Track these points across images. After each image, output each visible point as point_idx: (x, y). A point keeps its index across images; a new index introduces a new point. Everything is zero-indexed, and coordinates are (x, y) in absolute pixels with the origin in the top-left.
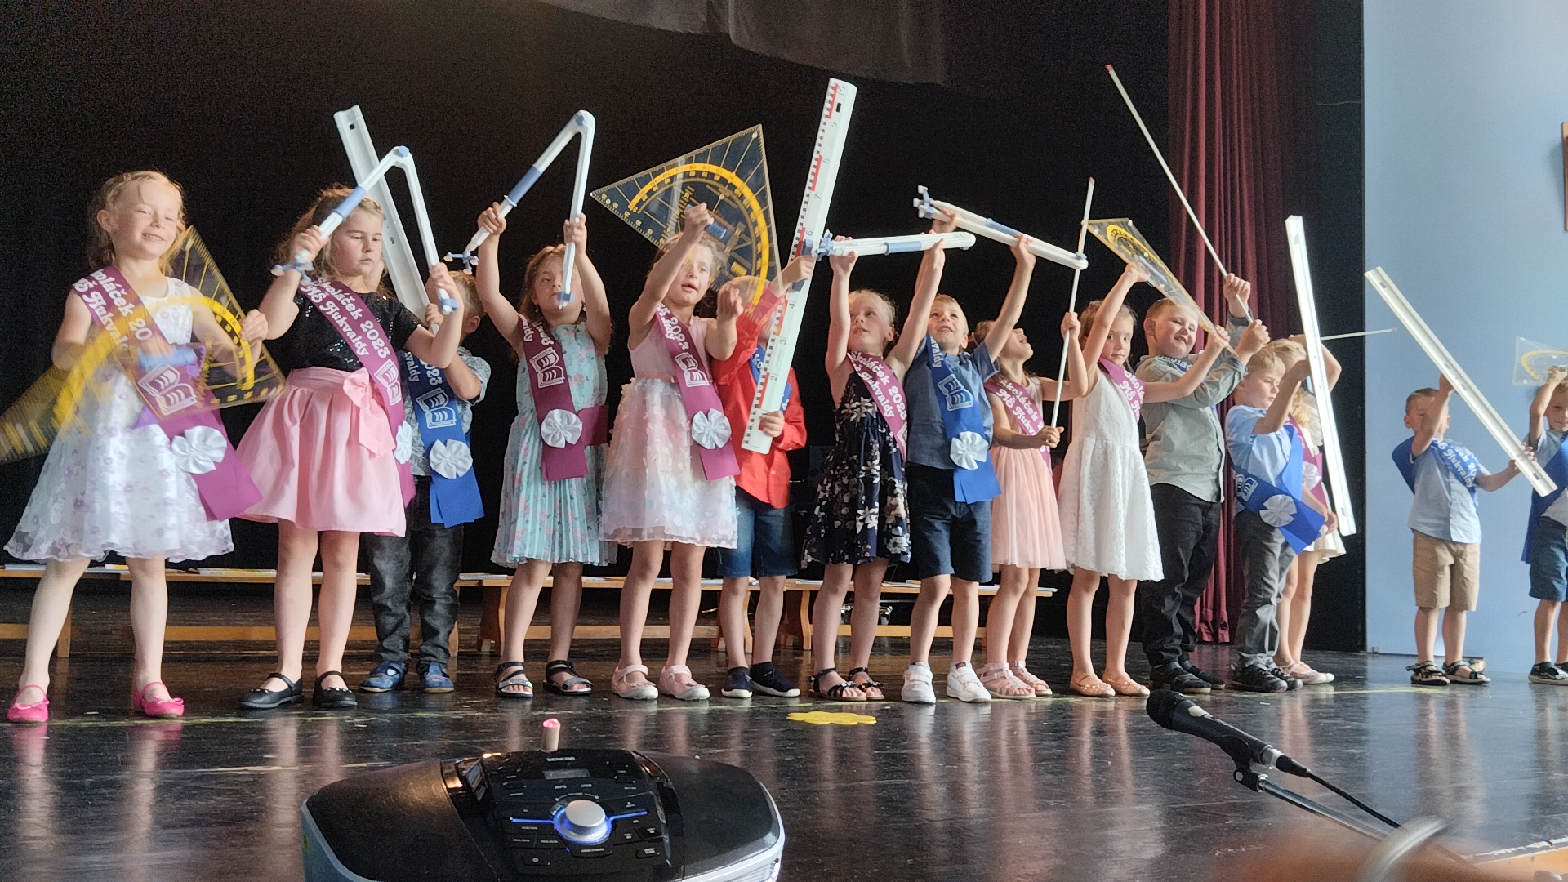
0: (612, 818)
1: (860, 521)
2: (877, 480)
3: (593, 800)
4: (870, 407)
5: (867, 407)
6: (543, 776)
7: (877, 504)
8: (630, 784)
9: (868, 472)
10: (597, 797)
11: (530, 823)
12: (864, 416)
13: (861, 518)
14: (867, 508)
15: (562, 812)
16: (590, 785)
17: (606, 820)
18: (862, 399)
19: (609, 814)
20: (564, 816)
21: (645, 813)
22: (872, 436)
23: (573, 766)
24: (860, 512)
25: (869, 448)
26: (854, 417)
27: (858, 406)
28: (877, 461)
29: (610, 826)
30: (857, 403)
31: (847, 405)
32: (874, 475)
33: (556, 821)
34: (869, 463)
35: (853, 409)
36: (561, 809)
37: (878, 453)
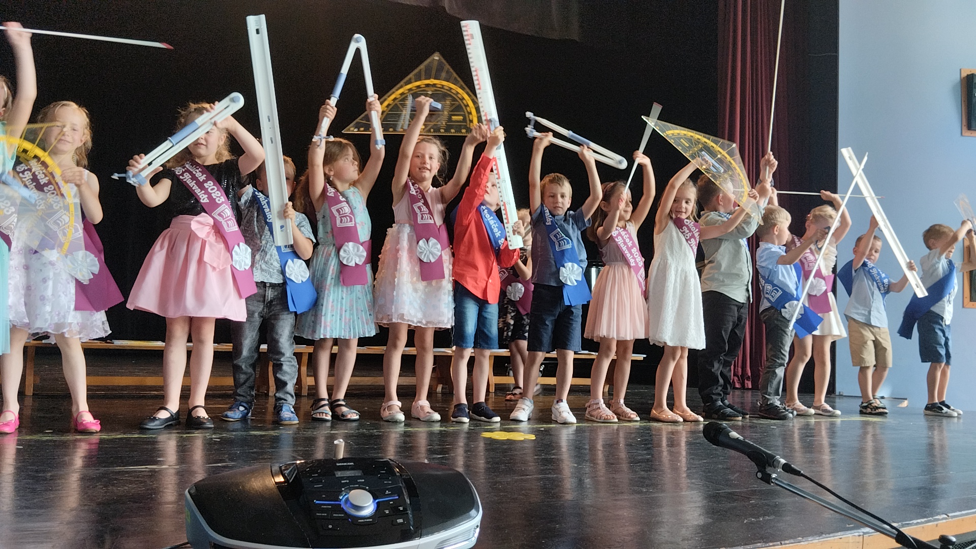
0: (377, 501)
3: (366, 490)
6: (334, 475)
8: (388, 479)
10: (367, 488)
11: (326, 504)
16: (363, 480)
17: (373, 502)
19: (375, 499)
20: (347, 500)
21: (397, 497)
23: (353, 468)
29: (376, 506)
33: (342, 503)
36: (345, 495)
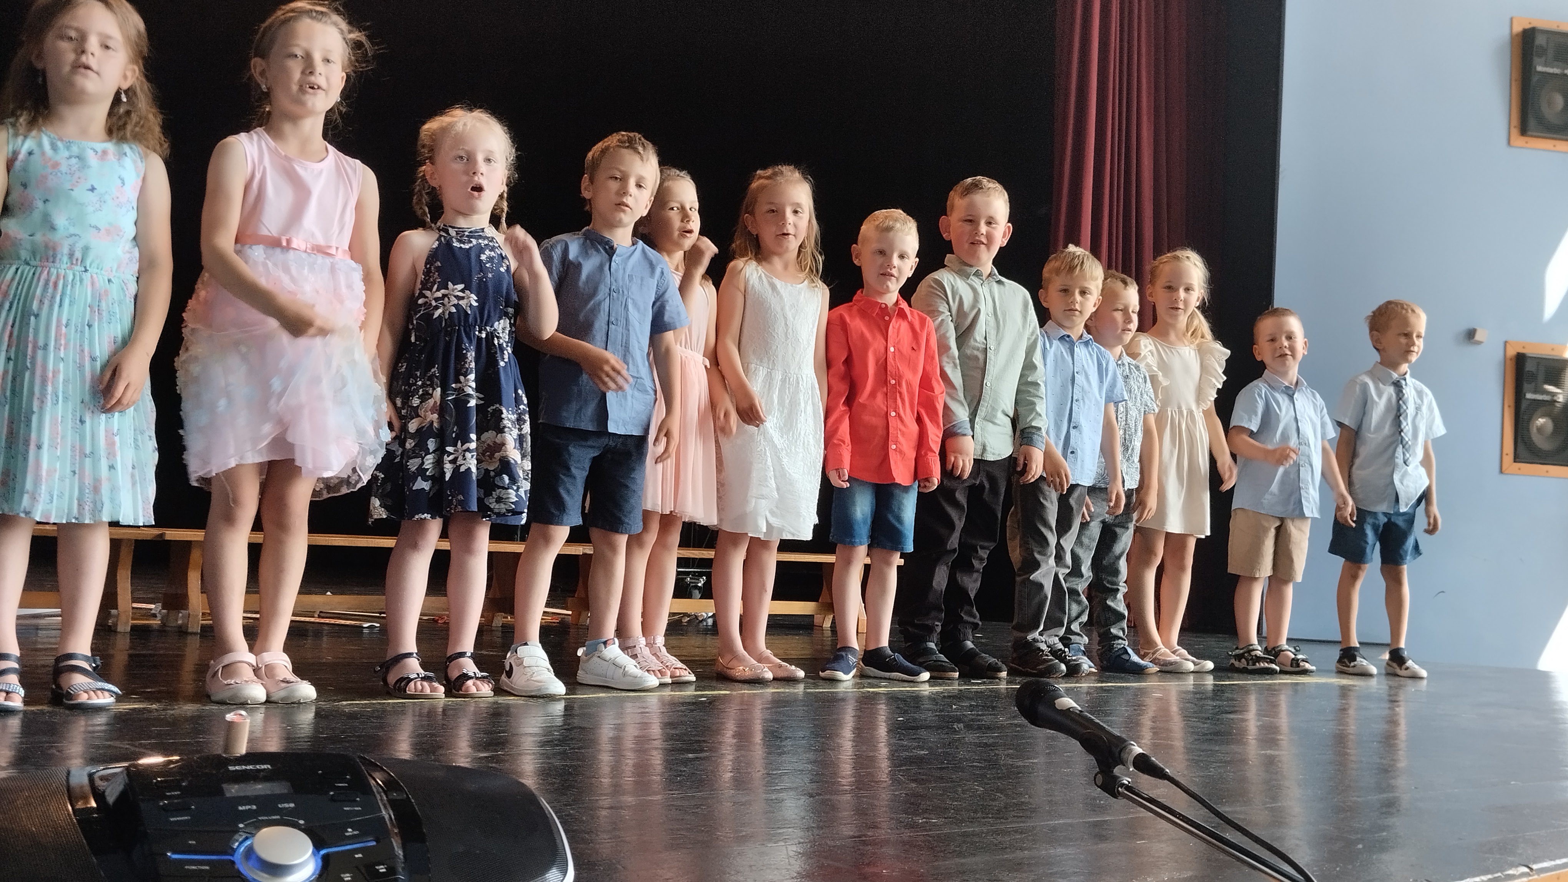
0: (323, 852)
1: (450, 462)
2: (473, 403)
4: (463, 298)
5: (457, 297)
6: (221, 792)
7: (473, 436)
8: (353, 802)
9: (460, 390)
11: (197, 860)
12: (454, 310)
13: (451, 457)
14: (459, 443)
15: (248, 843)
16: (292, 805)
17: (313, 853)
18: (450, 285)
19: (318, 845)
20: (250, 849)
21: (374, 843)
22: (465, 339)
23: (267, 777)
24: (450, 449)
25: (461, 358)
26: (440, 311)
27: (444, 296)
28: (472, 377)
29: (320, 861)
30: (443, 291)
31: (428, 293)
32: (469, 395)
33: (238, 857)
34: (462, 378)
35: (436, 299)
36: (247, 838)
37: (473, 365)
